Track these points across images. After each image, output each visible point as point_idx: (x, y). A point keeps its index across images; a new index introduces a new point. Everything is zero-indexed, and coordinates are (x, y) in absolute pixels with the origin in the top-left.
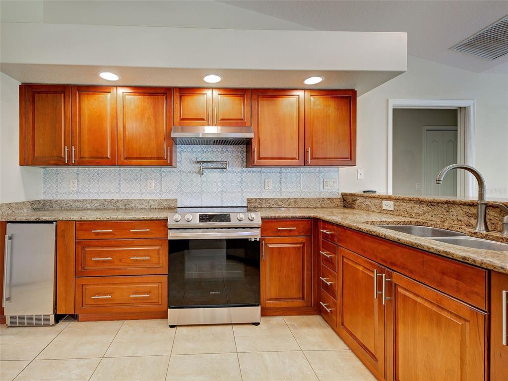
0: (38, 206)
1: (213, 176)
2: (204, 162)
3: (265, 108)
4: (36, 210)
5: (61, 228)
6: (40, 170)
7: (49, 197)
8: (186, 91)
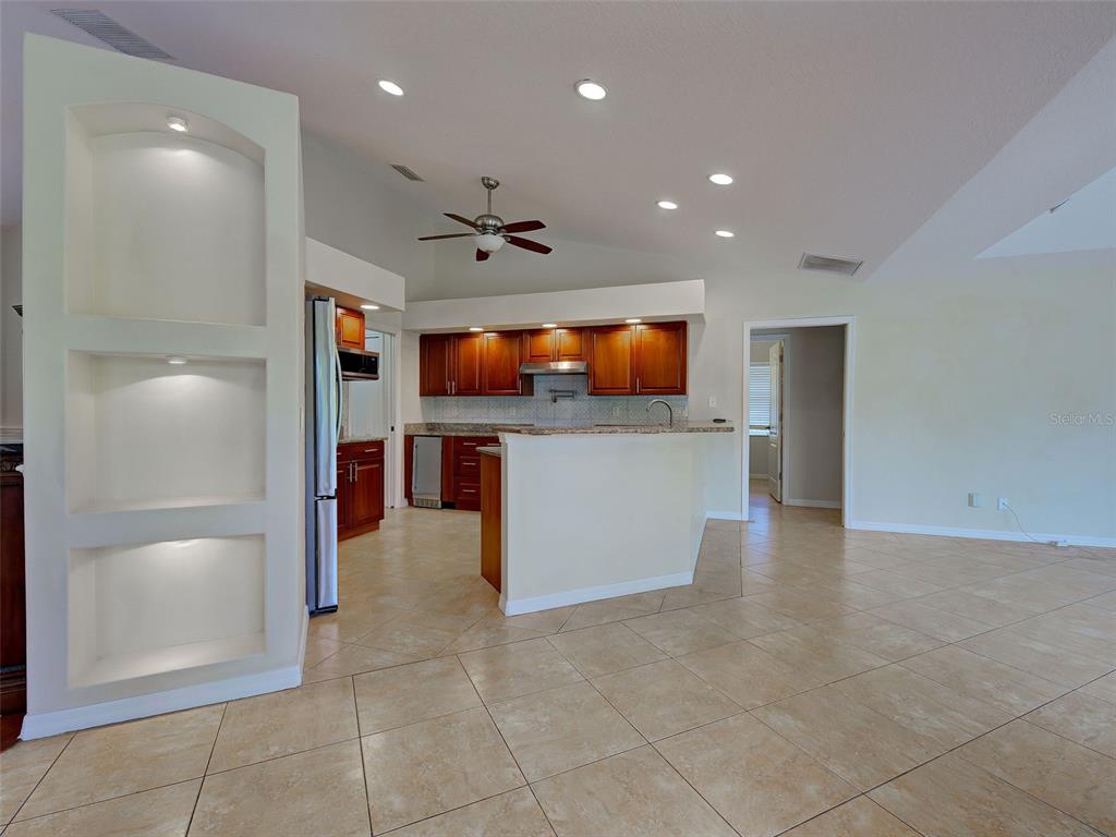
0: (431, 427)
1: (565, 404)
2: (556, 391)
3: (599, 344)
4: (430, 430)
5: (446, 441)
6: (432, 399)
7: (438, 421)
8: (537, 332)
